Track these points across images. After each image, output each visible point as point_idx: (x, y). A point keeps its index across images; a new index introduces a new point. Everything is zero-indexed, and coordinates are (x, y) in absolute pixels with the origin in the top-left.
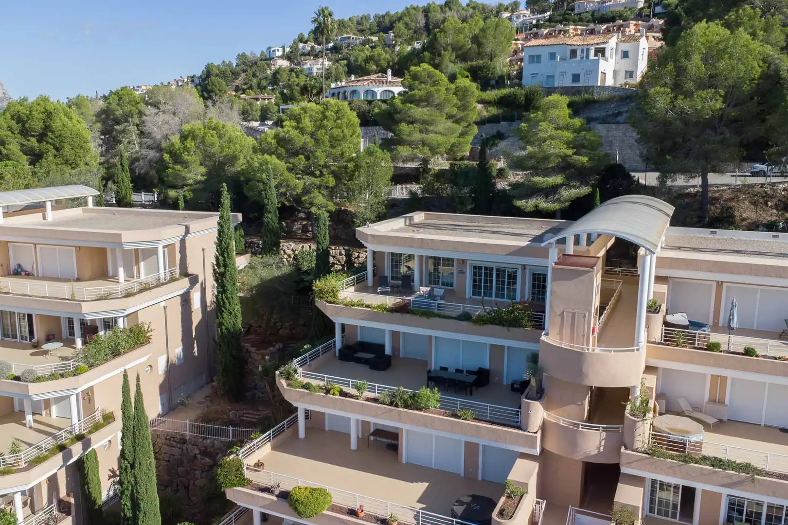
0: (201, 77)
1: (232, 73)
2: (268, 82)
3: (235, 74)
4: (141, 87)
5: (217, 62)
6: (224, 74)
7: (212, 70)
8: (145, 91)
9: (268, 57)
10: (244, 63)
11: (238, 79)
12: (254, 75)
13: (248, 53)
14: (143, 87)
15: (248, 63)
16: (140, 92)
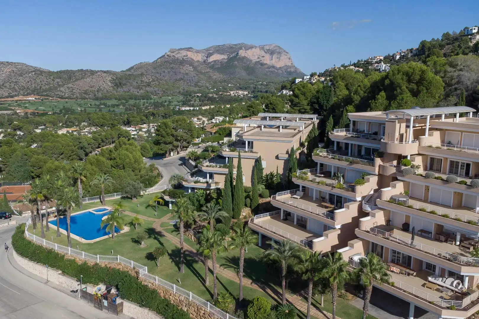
0: (418, 49)
1: (440, 46)
2: (469, 50)
3: (441, 47)
4: (376, 57)
5: (429, 40)
6: (434, 46)
7: (426, 45)
8: (379, 60)
9: (466, 33)
10: (448, 39)
11: (443, 49)
12: (459, 46)
13: (451, 33)
14: (378, 57)
15: (451, 39)
16: (376, 60)
